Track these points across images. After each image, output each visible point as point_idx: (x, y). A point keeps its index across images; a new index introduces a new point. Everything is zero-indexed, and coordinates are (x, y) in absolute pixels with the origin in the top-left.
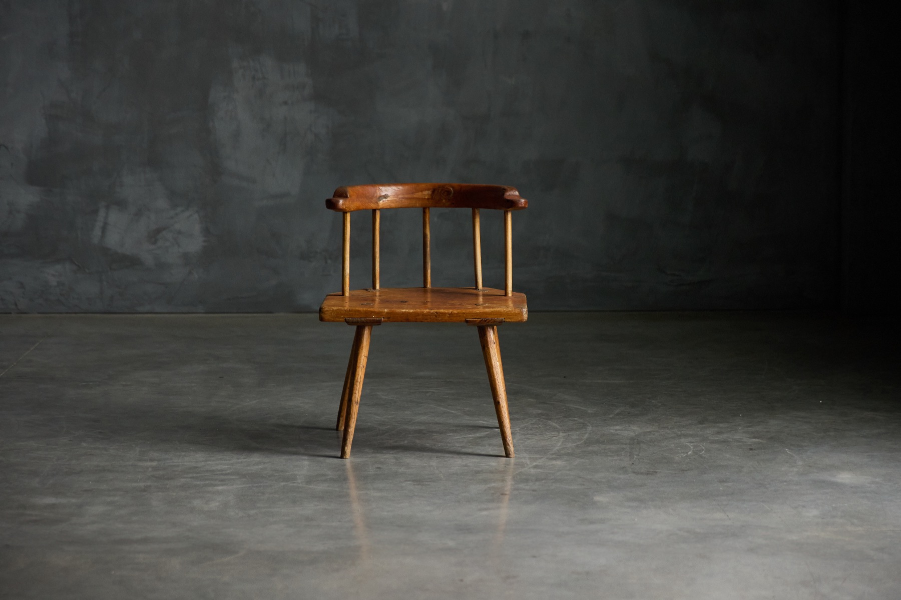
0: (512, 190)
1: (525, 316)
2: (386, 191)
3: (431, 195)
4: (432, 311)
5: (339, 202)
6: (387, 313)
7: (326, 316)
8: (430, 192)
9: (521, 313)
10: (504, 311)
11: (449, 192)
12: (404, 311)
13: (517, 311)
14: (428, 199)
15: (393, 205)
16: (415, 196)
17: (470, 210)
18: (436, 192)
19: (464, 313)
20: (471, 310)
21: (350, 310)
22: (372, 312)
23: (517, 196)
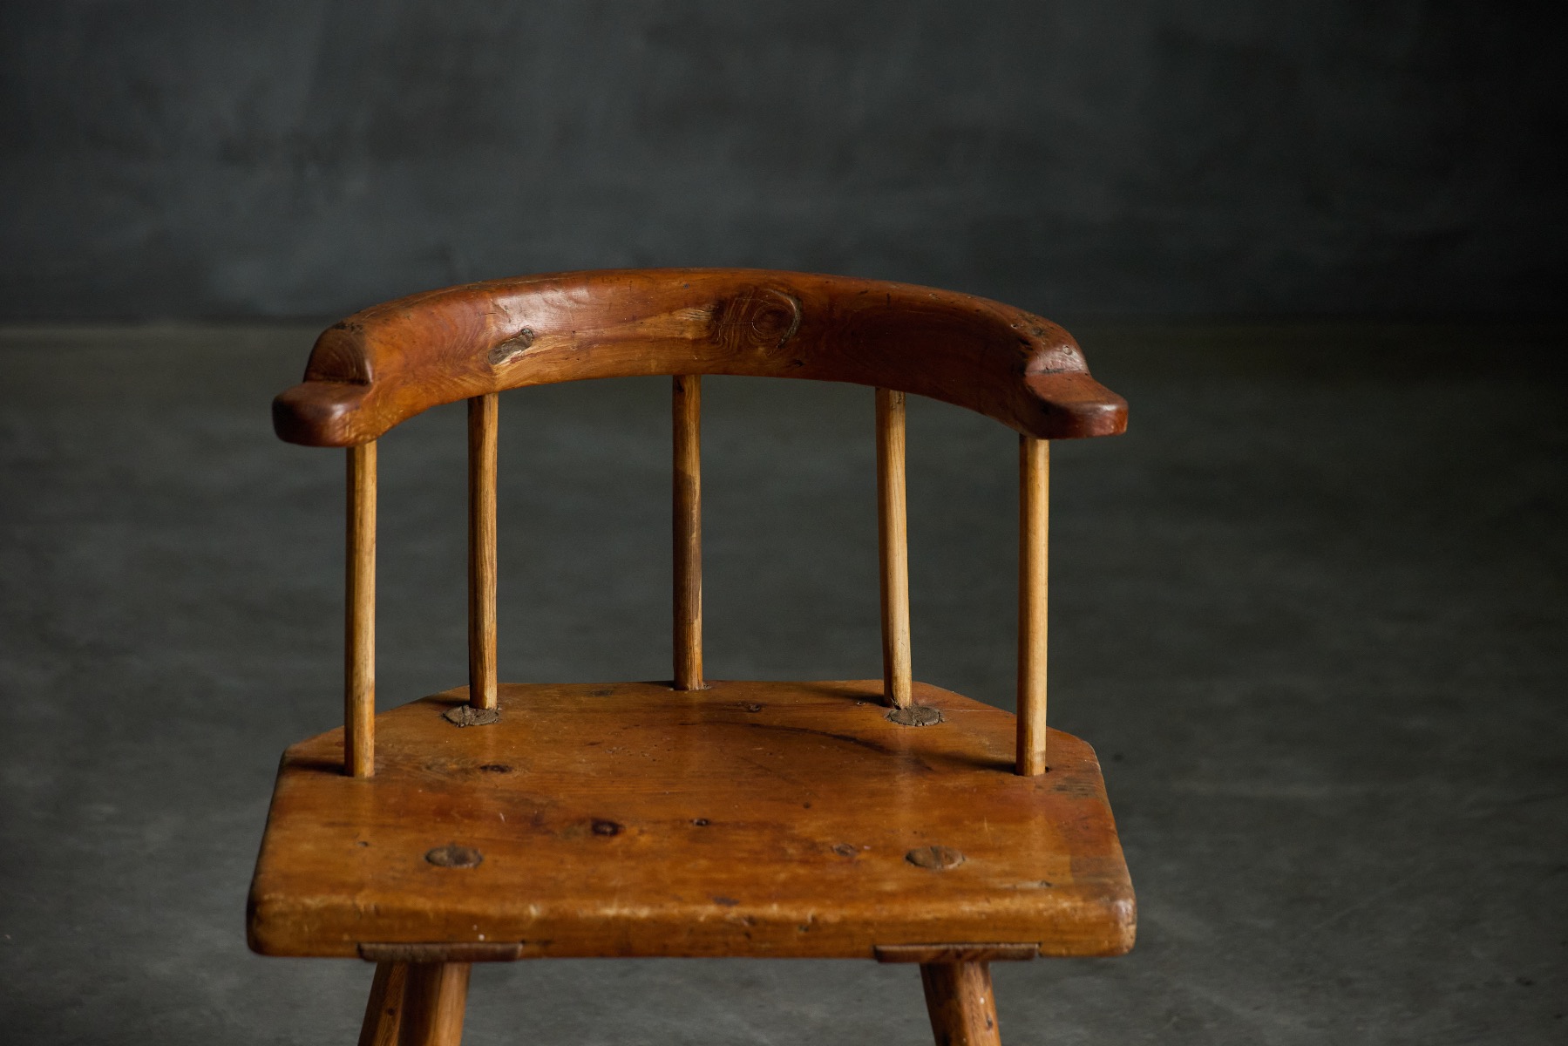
0: (1055, 343)
1: (1128, 933)
2: (523, 313)
3: (708, 327)
4: (733, 913)
5: (329, 413)
6: (542, 923)
7: (279, 936)
8: (703, 314)
9: (1112, 921)
10: (1039, 912)
11: (780, 316)
12: (610, 911)
13: (1095, 911)
14: (695, 342)
15: (553, 371)
16: (642, 331)
17: (865, 394)
18: (728, 315)
19: (867, 923)
20: (897, 909)
21: (378, 912)
22: (473, 919)
23: (1076, 375)
